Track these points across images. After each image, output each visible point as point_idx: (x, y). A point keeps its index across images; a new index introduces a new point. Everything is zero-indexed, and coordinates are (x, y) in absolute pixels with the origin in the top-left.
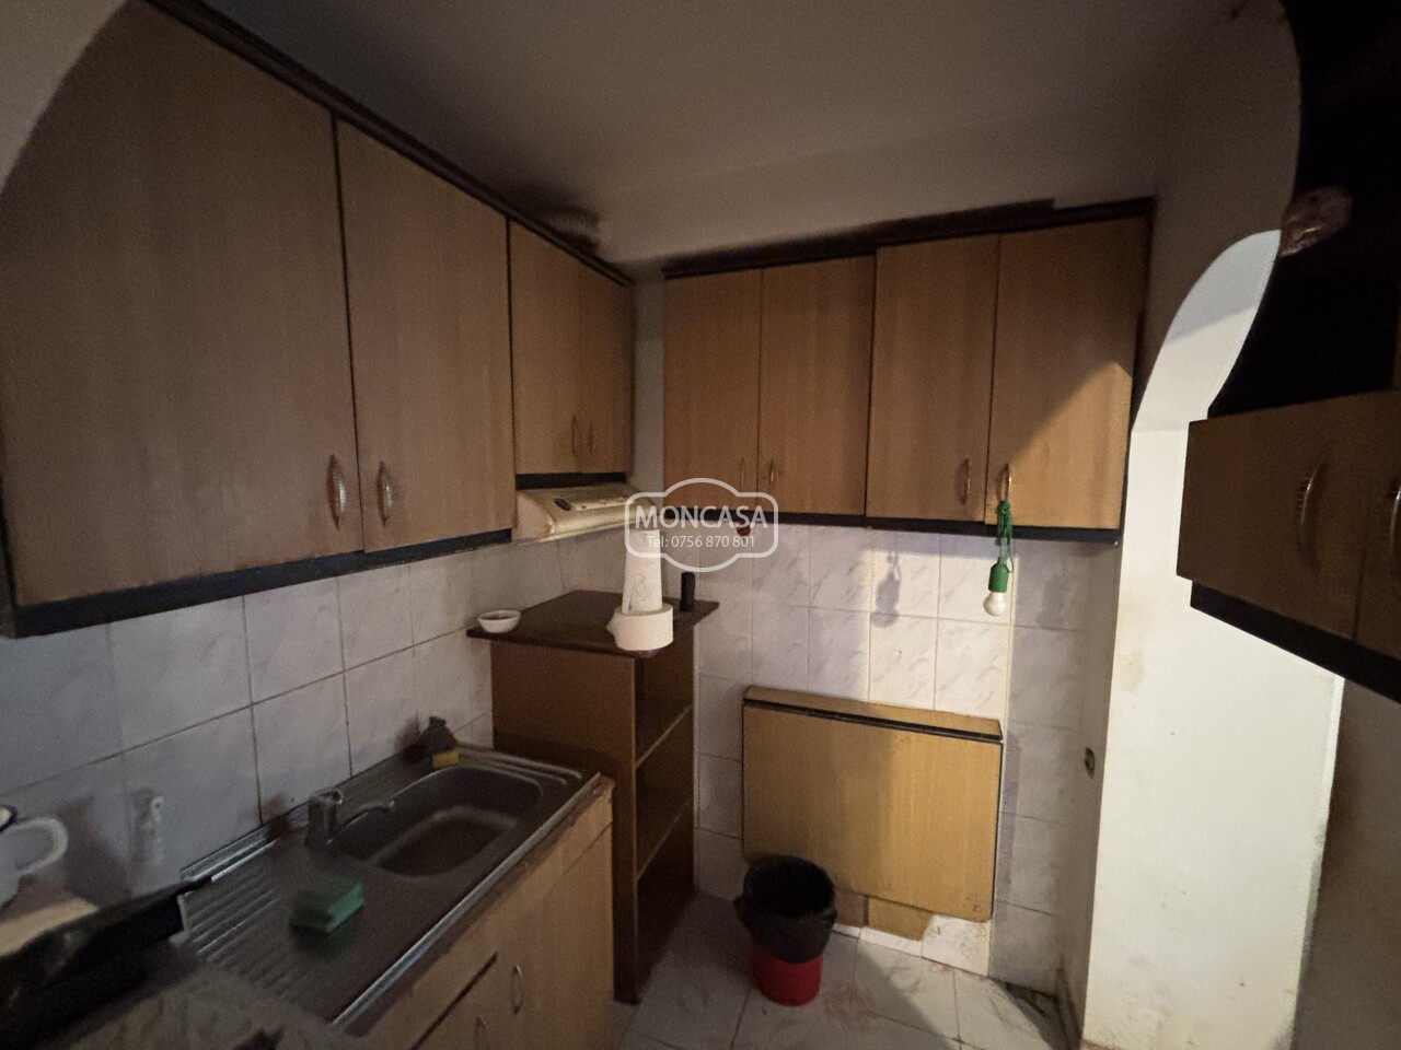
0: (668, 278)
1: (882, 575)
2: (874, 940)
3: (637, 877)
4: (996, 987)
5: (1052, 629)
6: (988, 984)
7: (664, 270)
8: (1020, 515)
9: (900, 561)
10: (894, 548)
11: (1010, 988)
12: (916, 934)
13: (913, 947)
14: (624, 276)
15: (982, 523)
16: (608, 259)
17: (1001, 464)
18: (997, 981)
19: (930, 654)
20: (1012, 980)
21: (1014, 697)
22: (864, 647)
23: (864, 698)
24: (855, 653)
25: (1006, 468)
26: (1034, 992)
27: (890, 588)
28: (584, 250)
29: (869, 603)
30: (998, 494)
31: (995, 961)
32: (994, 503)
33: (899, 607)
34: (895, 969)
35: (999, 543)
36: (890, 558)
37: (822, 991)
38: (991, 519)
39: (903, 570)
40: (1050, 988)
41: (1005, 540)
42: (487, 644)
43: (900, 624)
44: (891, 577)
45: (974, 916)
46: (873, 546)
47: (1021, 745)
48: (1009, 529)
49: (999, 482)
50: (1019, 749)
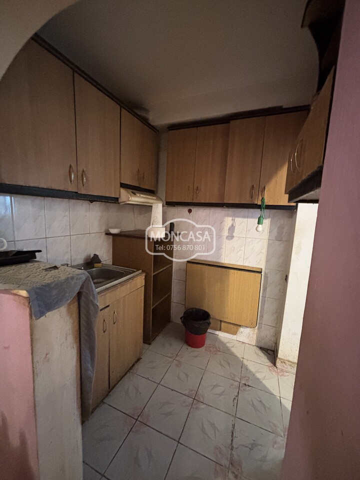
0: (170, 130)
1: (230, 225)
2: (222, 335)
3: (152, 308)
4: (257, 348)
5: (279, 241)
6: (255, 347)
7: (168, 128)
8: (268, 202)
9: (236, 220)
10: (234, 216)
11: (261, 348)
12: (235, 333)
13: (234, 337)
14: (156, 129)
15: (257, 204)
16: (152, 124)
17: (263, 186)
18: (257, 347)
19: (243, 249)
20: (263, 346)
21: (267, 261)
22: (224, 246)
23: (223, 262)
24: (221, 248)
25: (264, 188)
26: (268, 350)
27: (232, 229)
28: (145, 121)
29: (226, 233)
30: (262, 196)
31: (258, 341)
32: (260, 198)
33: (234, 234)
34: (228, 342)
35: (261, 210)
36: (232, 219)
37: (205, 346)
38: (259, 203)
39: (236, 223)
40: (273, 349)
41: (263, 210)
42: (111, 237)
43: (234, 239)
44: (233, 225)
45: (252, 326)
46: (228, 216)
47: (268, 276)
48: (264, 206)
49: (262, 192)
50: (268, 277)
